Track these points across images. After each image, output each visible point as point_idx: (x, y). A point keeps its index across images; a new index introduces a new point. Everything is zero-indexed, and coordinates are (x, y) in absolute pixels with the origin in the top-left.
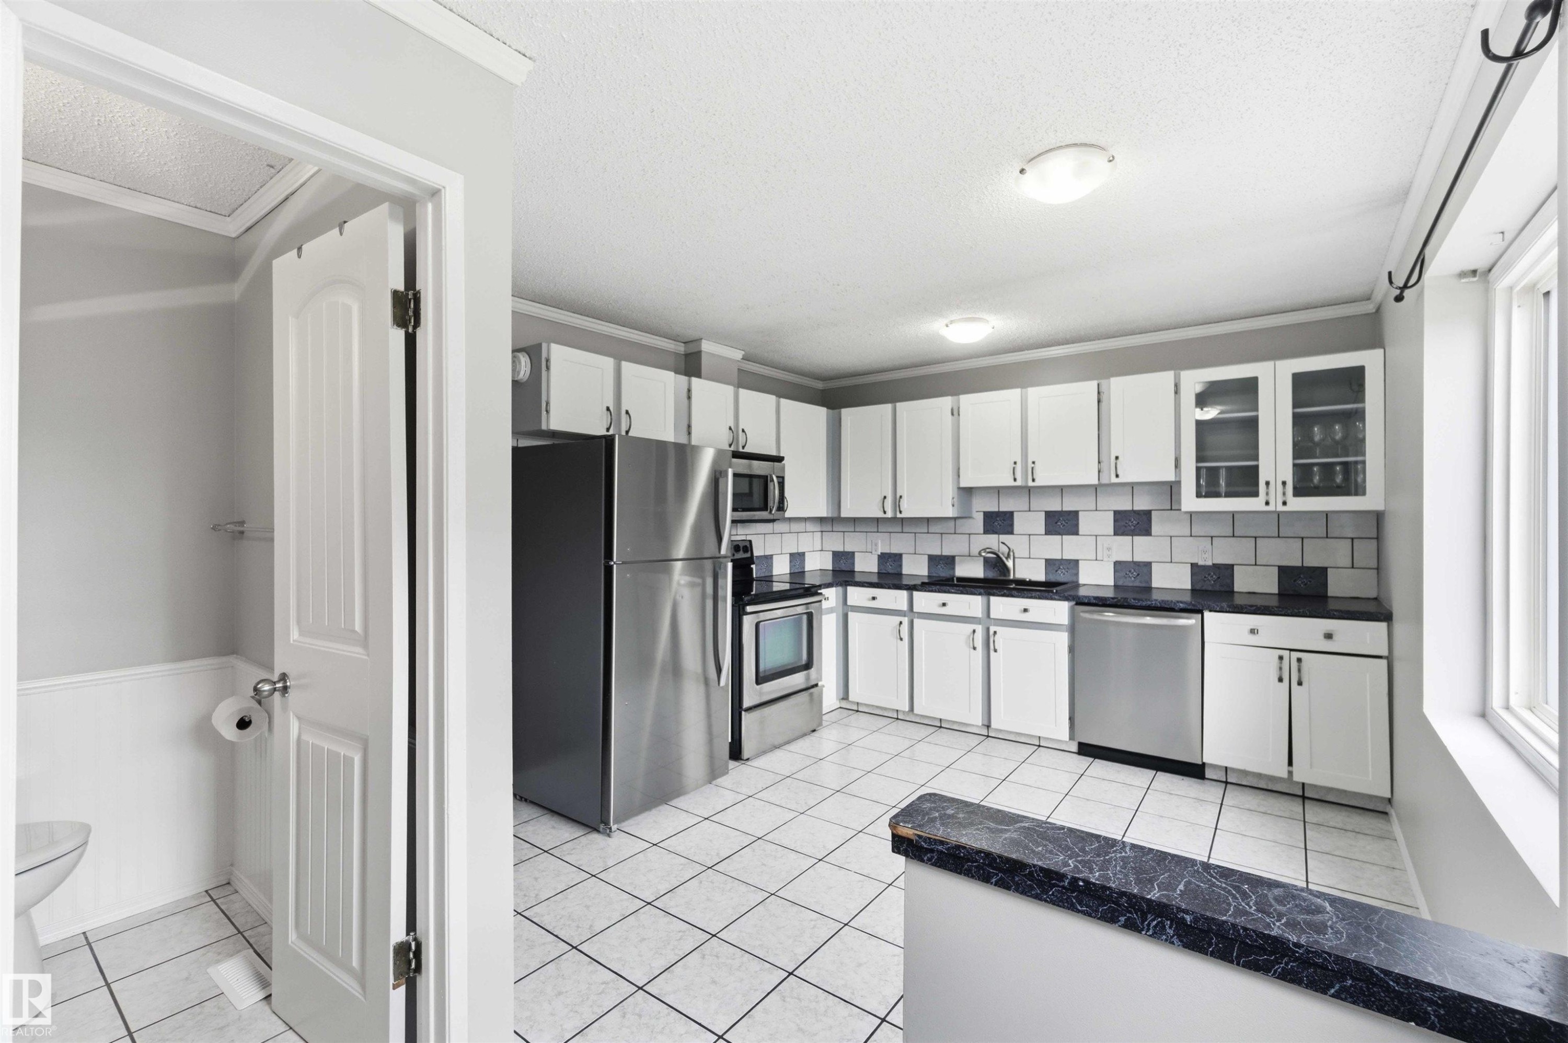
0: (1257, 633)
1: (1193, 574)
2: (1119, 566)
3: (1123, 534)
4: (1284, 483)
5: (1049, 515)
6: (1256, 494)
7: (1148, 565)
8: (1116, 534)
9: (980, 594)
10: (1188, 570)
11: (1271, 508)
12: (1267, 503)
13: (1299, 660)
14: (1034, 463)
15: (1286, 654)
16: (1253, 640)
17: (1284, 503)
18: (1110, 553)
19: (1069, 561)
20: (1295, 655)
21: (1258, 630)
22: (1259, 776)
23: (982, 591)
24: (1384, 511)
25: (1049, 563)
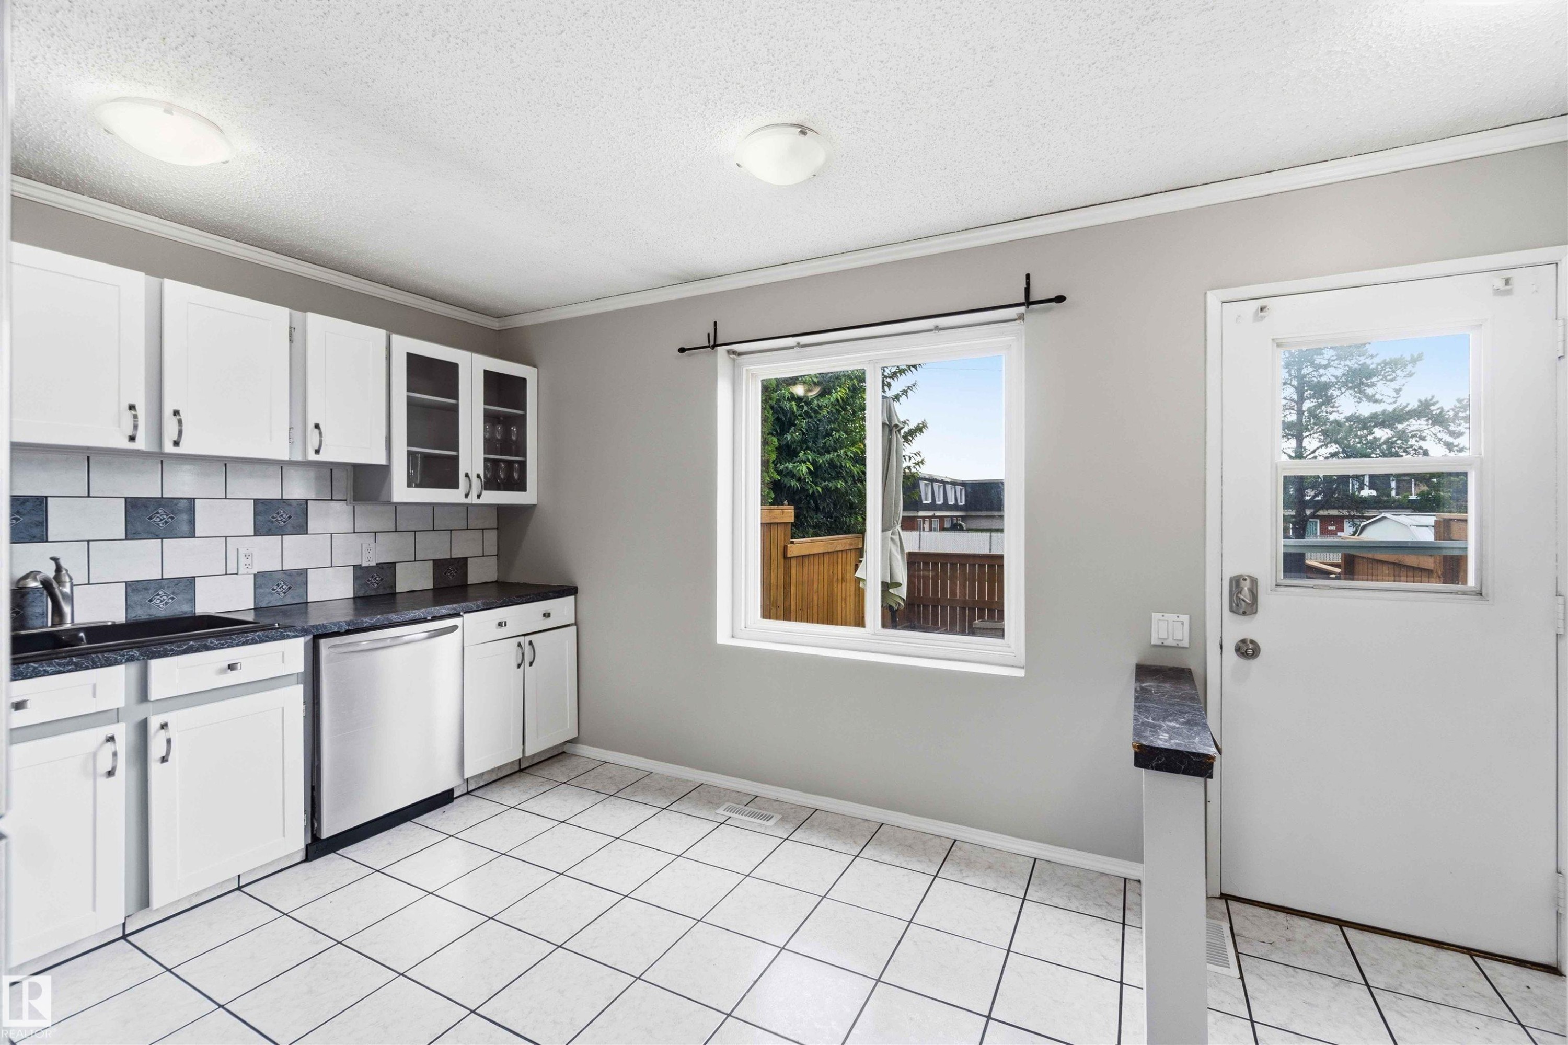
0: (505, 625)
1: (356, 578)
2: (261, 579)
3: (269, 533)
4: (478, 476)
5: (133, 505)
6: (455, 485)
7: (303, 573)
8: (257, 533)
9: (131, 659)
10: (349, 573)
11: (468, 501)
12: (467, 496)
13: (530, 643)
14: (176, 413)
15: (521, 639)
16: (504, 632)
17: (479, 496)
18: (249, 561)
19: (177, 581)
20: (528, 638)
21: (505, 622)
22: (492, 771)
23: (136, 653)
24: (534, 505)
25: (133, 588)
